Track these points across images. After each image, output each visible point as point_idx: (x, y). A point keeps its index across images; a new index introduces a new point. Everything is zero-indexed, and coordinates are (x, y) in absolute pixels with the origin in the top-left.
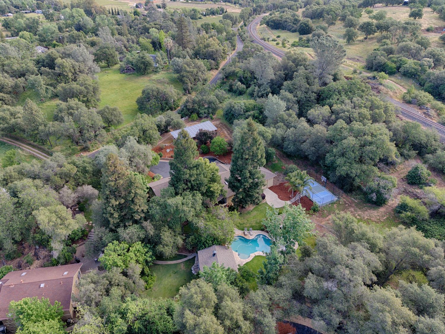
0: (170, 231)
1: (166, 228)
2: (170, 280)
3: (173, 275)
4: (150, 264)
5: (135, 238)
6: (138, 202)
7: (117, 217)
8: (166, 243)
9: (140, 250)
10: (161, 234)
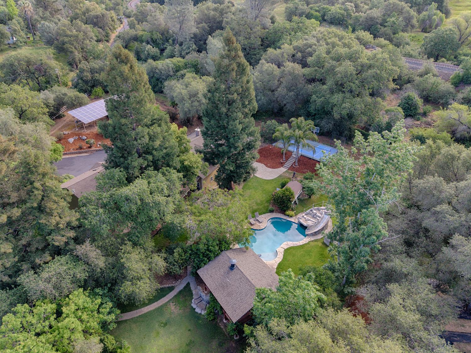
0: (138, 250)
1: (128, 247)
2: (161, 342)
3: (162, 331)
4: (112, 326)
5: (66, 283)
6: (54, 207)
7: (11, 251)
8: (136, 274)
9: (86, 305)
10: (122, 261)
